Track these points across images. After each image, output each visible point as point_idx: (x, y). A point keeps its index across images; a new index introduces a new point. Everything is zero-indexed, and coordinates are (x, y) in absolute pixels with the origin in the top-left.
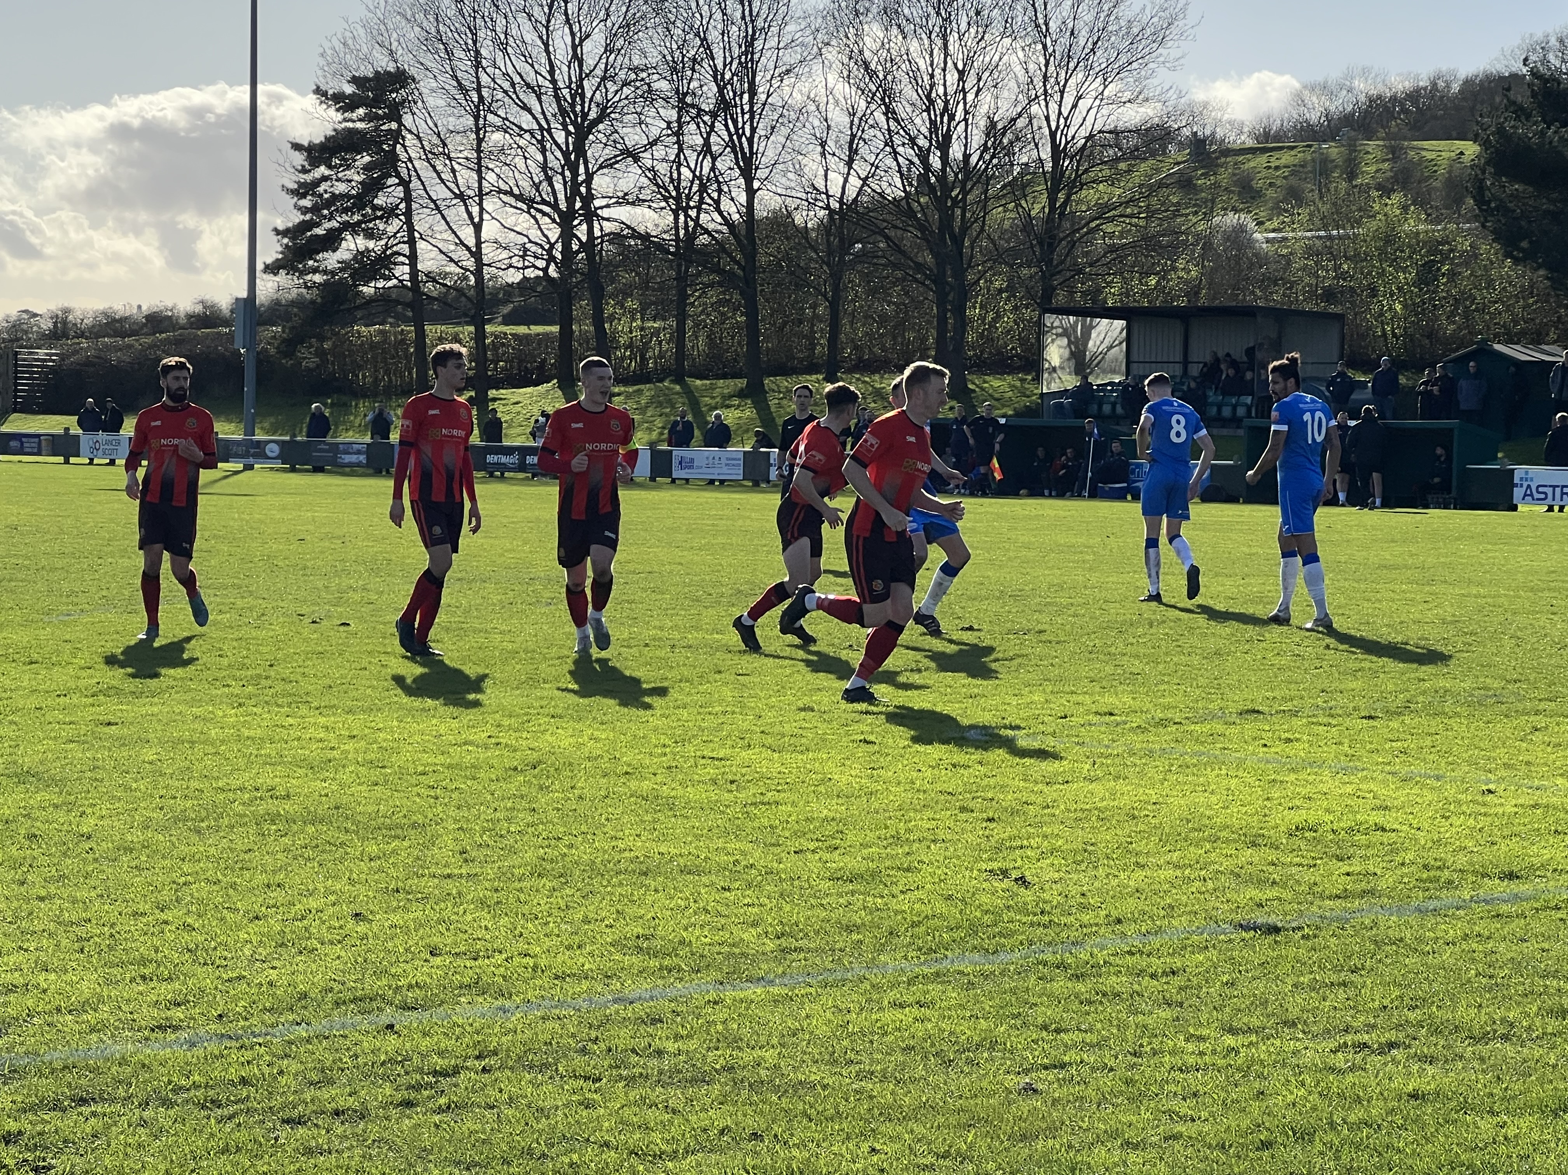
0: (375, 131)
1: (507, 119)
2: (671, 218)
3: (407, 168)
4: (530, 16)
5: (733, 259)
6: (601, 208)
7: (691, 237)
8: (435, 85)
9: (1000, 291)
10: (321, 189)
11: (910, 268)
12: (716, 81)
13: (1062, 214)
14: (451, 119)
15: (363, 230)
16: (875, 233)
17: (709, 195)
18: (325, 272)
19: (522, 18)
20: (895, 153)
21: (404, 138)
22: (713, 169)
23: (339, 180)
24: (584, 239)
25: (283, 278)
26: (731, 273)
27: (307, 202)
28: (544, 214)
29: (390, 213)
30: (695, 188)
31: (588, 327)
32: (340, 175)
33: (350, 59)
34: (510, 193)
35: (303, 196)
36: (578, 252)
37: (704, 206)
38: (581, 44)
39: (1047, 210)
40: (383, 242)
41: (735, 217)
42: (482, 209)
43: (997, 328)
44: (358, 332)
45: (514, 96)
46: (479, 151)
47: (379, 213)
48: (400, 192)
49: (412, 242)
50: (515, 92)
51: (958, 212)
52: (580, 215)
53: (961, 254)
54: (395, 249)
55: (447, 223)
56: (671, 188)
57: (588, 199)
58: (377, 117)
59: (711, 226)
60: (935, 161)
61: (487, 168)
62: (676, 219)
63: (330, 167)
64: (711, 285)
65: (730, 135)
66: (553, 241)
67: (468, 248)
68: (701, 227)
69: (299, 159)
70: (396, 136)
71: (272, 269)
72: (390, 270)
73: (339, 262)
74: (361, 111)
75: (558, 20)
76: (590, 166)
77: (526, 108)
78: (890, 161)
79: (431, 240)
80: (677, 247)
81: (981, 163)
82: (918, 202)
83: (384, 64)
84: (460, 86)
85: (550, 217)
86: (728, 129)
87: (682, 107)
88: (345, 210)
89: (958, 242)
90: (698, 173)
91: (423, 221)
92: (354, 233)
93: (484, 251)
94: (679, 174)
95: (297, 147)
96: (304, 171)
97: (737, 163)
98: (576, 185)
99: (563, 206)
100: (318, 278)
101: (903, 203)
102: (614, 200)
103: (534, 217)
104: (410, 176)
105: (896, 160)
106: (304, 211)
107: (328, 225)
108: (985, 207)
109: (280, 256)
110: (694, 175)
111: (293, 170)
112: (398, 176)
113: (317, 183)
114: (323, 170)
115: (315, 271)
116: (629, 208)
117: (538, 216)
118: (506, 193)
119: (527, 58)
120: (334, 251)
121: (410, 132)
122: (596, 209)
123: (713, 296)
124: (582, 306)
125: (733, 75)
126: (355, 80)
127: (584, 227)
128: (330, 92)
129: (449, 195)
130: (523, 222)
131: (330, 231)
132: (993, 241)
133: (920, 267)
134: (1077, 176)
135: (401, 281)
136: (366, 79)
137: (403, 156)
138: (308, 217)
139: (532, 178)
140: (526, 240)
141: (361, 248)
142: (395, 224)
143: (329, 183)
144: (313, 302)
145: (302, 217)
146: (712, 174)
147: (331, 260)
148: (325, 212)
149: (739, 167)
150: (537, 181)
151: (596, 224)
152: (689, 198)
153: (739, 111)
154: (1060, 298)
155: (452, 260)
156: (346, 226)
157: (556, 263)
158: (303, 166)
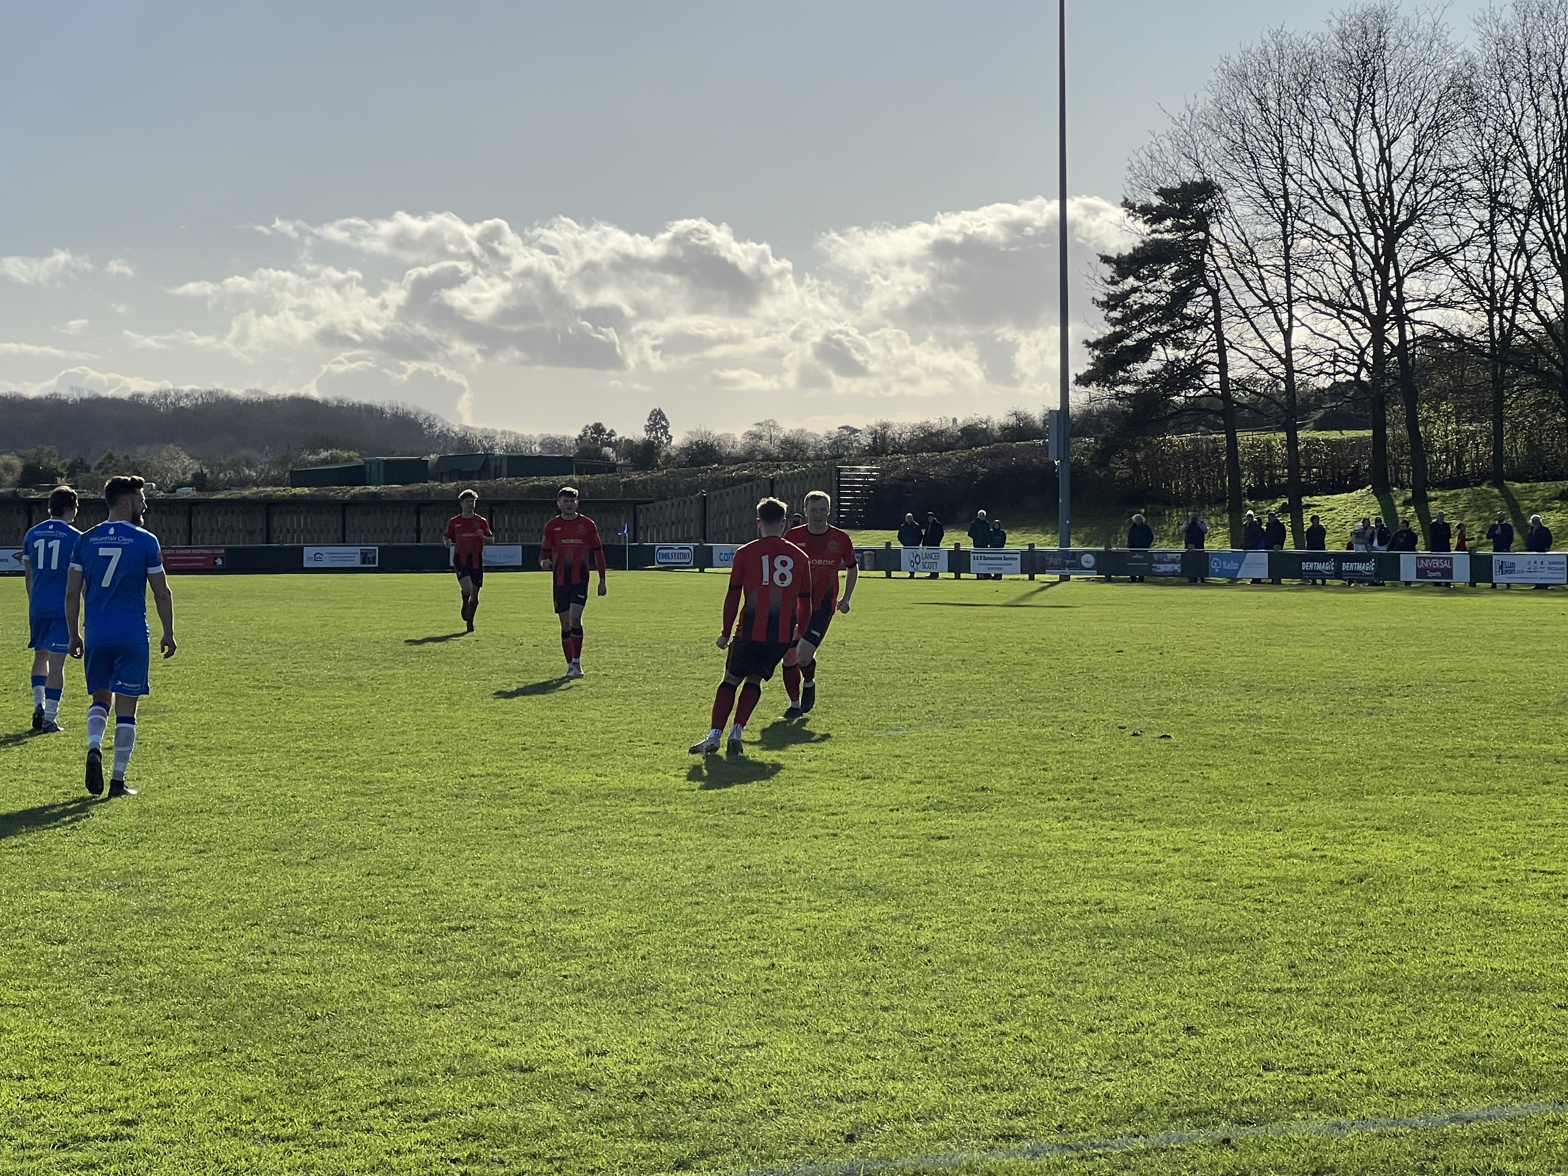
0: (1183, 241)
1: (1314, 225)
2: (1486, 319)
3: (1215, 277)
4: (1336, 121)
5: (1552, 360)
6: (1413, 311)
7: (1506, 337)
8: (1242, 193)
10: (1130, 301)
12: (1530, 178)
14: (1258, 227)
15: (1173, 339)
17: (1524, 294)
18: (1136, 383)
19: (1328, 124)
21: (1211, 247)
22: (1528, 268)
23: (1147, 291)
24: (1396, 342)
25: (1093, 389)
26: (1549, 373)
27: (1116, 314)
28: (1355, 319)
29: (1198, 323)
30: (1510, 289)
31: (1402, 430)
32: (1149, 286)
33: (1157, 172)
34: (1319, 299)
35: (1113, 308)
36: (1390, 356)
37: (1519, 306)
38: (1389, 147)
40: (1192, 352)
41: (1553, 316)
42: (1291, 317)
44: (1170, 441)
45: (1321, 202)
46: (1287, 257)
47: (1188, 323)
48: (1208, 301)
49: (1221, 351)
50: (1322, 198)
52: (1391, 319)
54: (1205, 358)
55: (1257, 330)
56: (1485, 288)
57: (1399, 302)
58: (1184, 228)
59: (1528, 327)
61: (1295, 274)
62: (1491, 321)
63: (1138, 278)
64: (1529, 386)
65: (1546, 233)
66: (1364, 346)
67: (1278, 355)
68: (1517, 327)
69: (1108, 271)
70: (1204, 245)
71: (1084, 380)
72: (1201, 379)
73: (1149, 373)
74: (1168, 223)
75: (1366, 123)
76: (1401, 270)
77: (1334, 213)
79: (1241, 349)
80: (1492, 348)
83: (1190, 175)
84: (1267, 195)
85: (1360, 322)
86: (1543, 227)
87: (1495, 206)
88: (1155, 321)
90: (1512, 273)
91: (1233, 329)
92: (1164, 344)
93: (1294, 358)
94: (1493, 275)
95: (1106, 259)
96: (1114, 283)
97: (1554, 261)
98: (1386, 289)
99: (1373, 310)
100: (1129, 389)
102: (1425, 303)
103: (1344, 322)
104: (1218, 285)
106: (1114, 322)
107: (1137, 336)
109: (1091, 368)
110: (1509, 276)
111: (1101, 282)
112: (1207, 285)
113: (1126, 294)
114: (1131, 281)
115: (1125, 382)
116: (1441, 310)
117: (1349, 321)
118: (1315, 299)
119: (1335, 164)
120: (1144, 361)
121: (1218, 241)
122: (1408, 312)
123: (1530, 396)
124: (1395, 411)
125: (1548, 171)
126: (1162, 192)
127: (1396, 330)
128: (1138, 205)
129: (1259, 303)
130: (1334, 327)
131: (1141, 341)
135: (1211, 390)
136: (1173, 191)
137: (1211, 265)
138: (1118, 328)
139: (1341, 283)
140: (1337, 346)
141: (1171, 358)
142: (1204, 334)
143: (1138, 294)
144: (1124, 413)
145: (1112, 329)
146: (1527, 274)
147: (1143, 370)
148: (1135, 323)
149: (1556, 265)
150: (1346, 285)
151: (1408, 328)
152: (1503, 298)
153: (1554, 207)
155: (1262, 367)
156: (1157, 337)
157: (1368, 369)
158: (1112, 278)
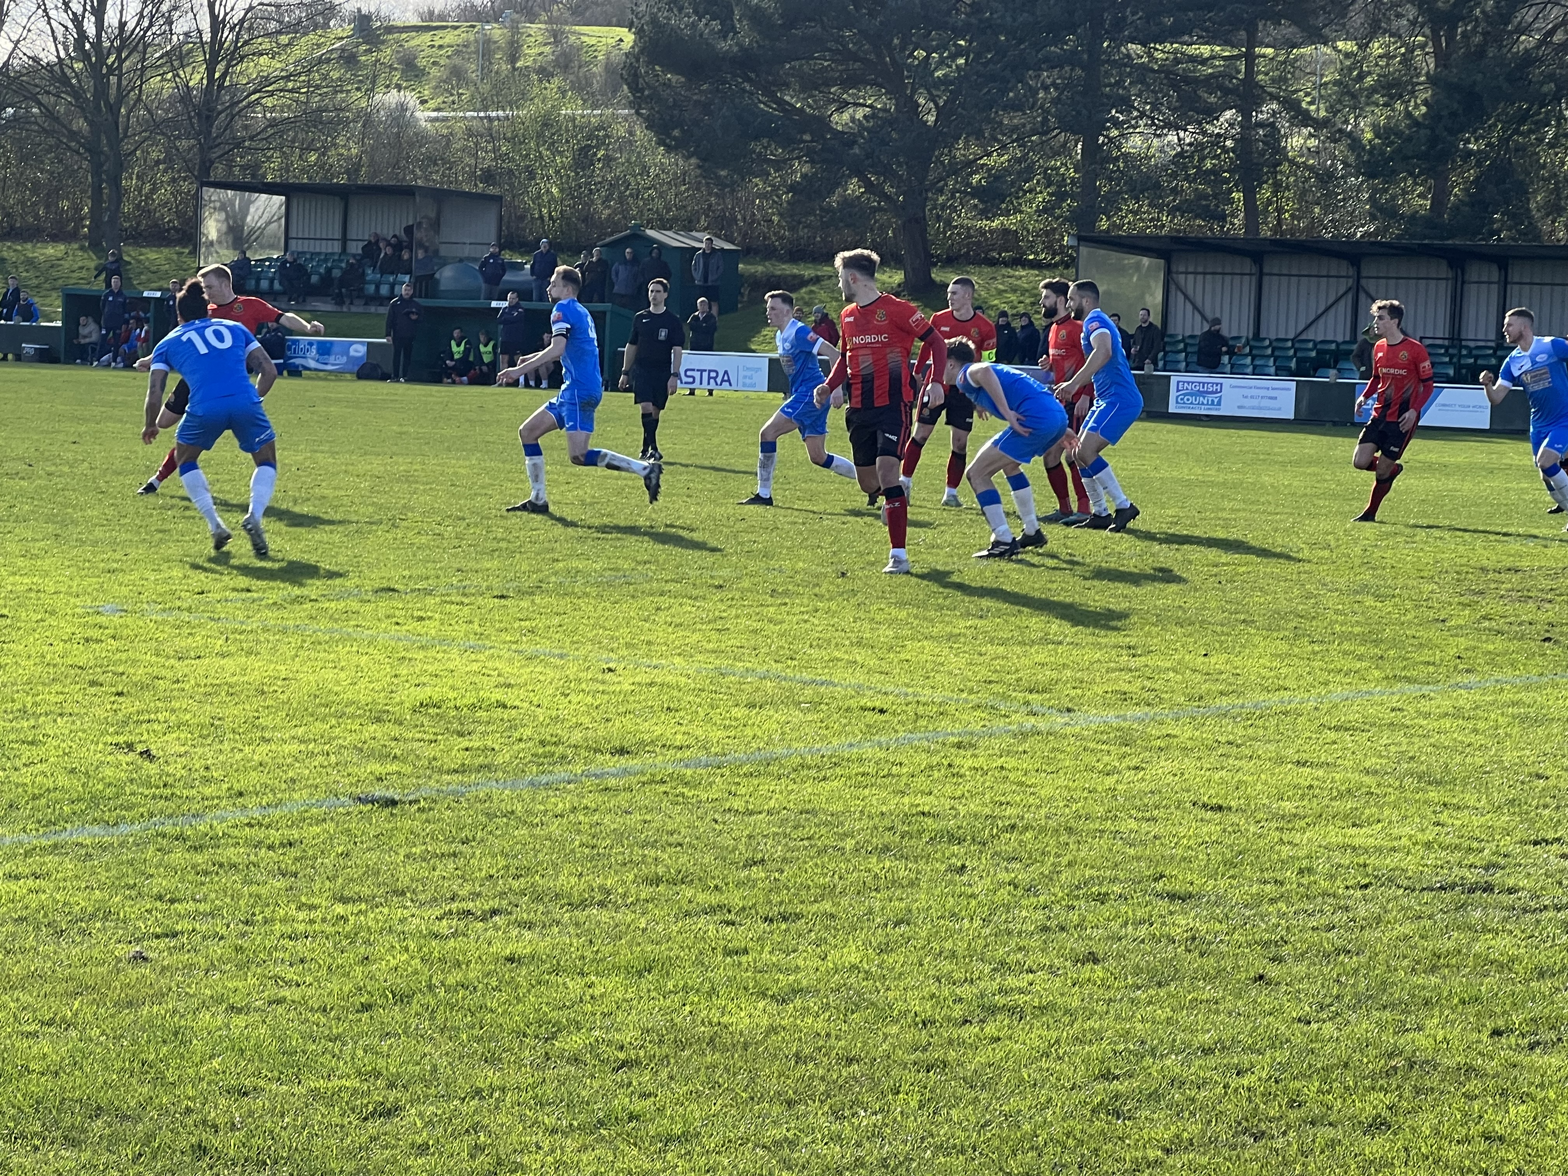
9: (158, 162)
11: (64, 135)
13: (221, 87)
16: (26, 98)
20: (49, 18)
39: (205, 82)
43: (154, 200)
51: (113, 80)
53: (117, 123)
60: (90, 27)
78: (42, 24)
81: (138, 29)
82: (72, 68)
89: (114, 110)
101: (56, 68)
105: (49, 23)
108: (141, 76)
132: (149, 111)
133: (73, 135)
134: (236, 48)
154: (219, 171)
